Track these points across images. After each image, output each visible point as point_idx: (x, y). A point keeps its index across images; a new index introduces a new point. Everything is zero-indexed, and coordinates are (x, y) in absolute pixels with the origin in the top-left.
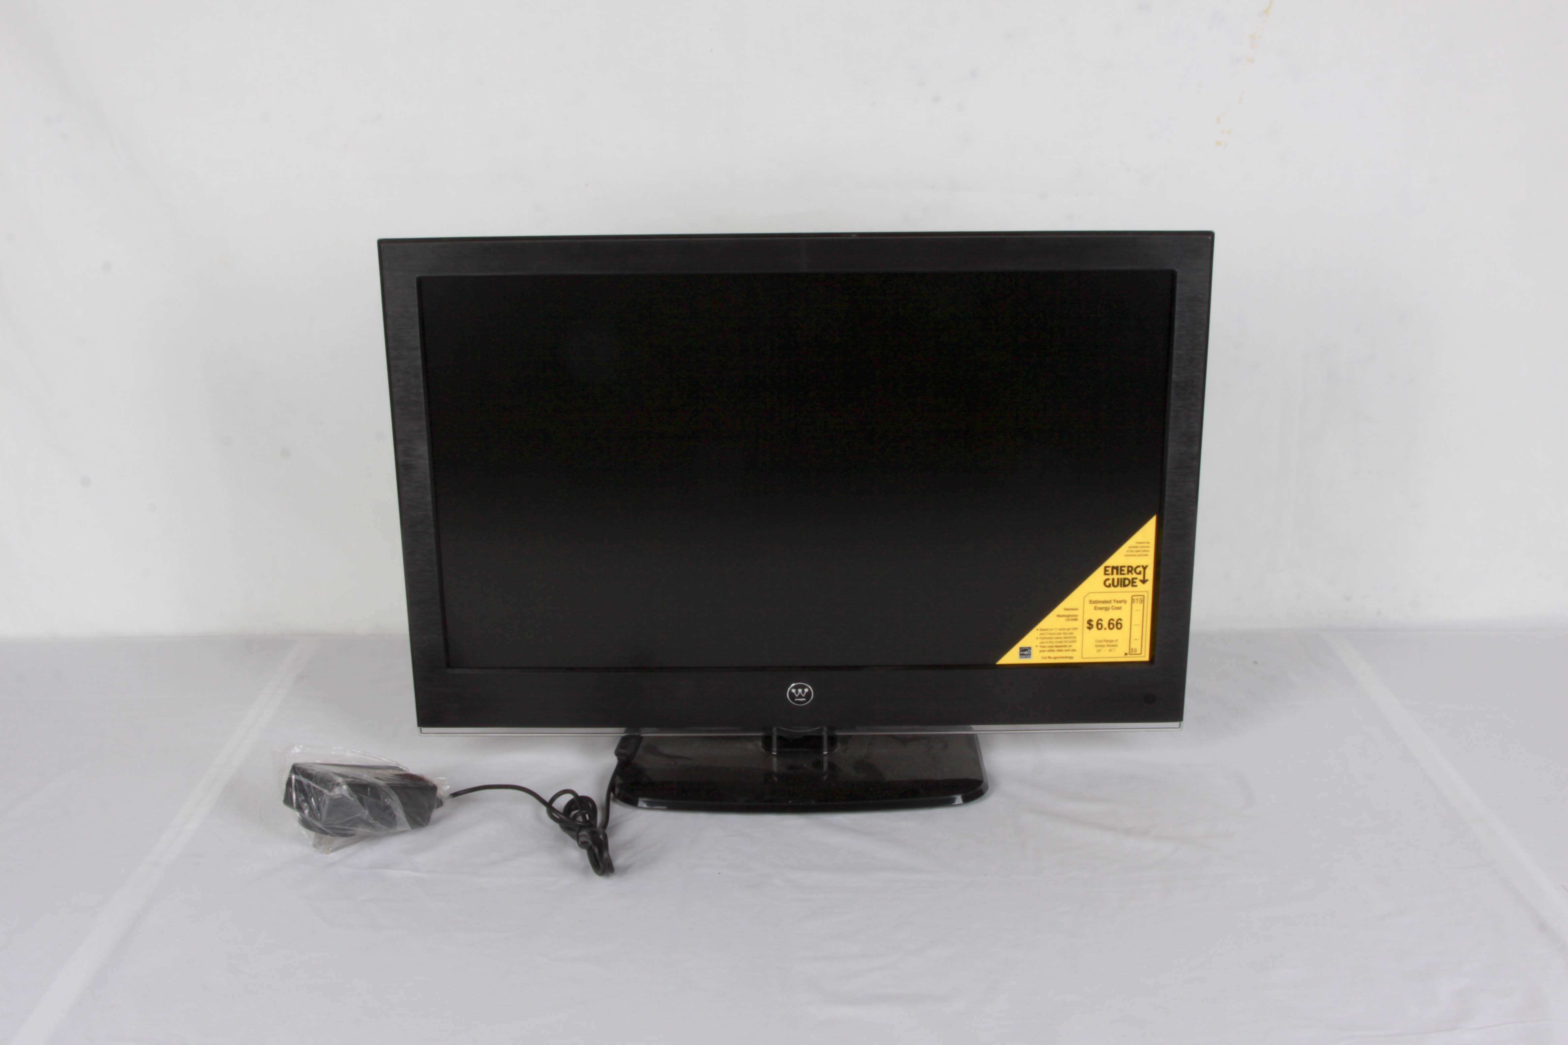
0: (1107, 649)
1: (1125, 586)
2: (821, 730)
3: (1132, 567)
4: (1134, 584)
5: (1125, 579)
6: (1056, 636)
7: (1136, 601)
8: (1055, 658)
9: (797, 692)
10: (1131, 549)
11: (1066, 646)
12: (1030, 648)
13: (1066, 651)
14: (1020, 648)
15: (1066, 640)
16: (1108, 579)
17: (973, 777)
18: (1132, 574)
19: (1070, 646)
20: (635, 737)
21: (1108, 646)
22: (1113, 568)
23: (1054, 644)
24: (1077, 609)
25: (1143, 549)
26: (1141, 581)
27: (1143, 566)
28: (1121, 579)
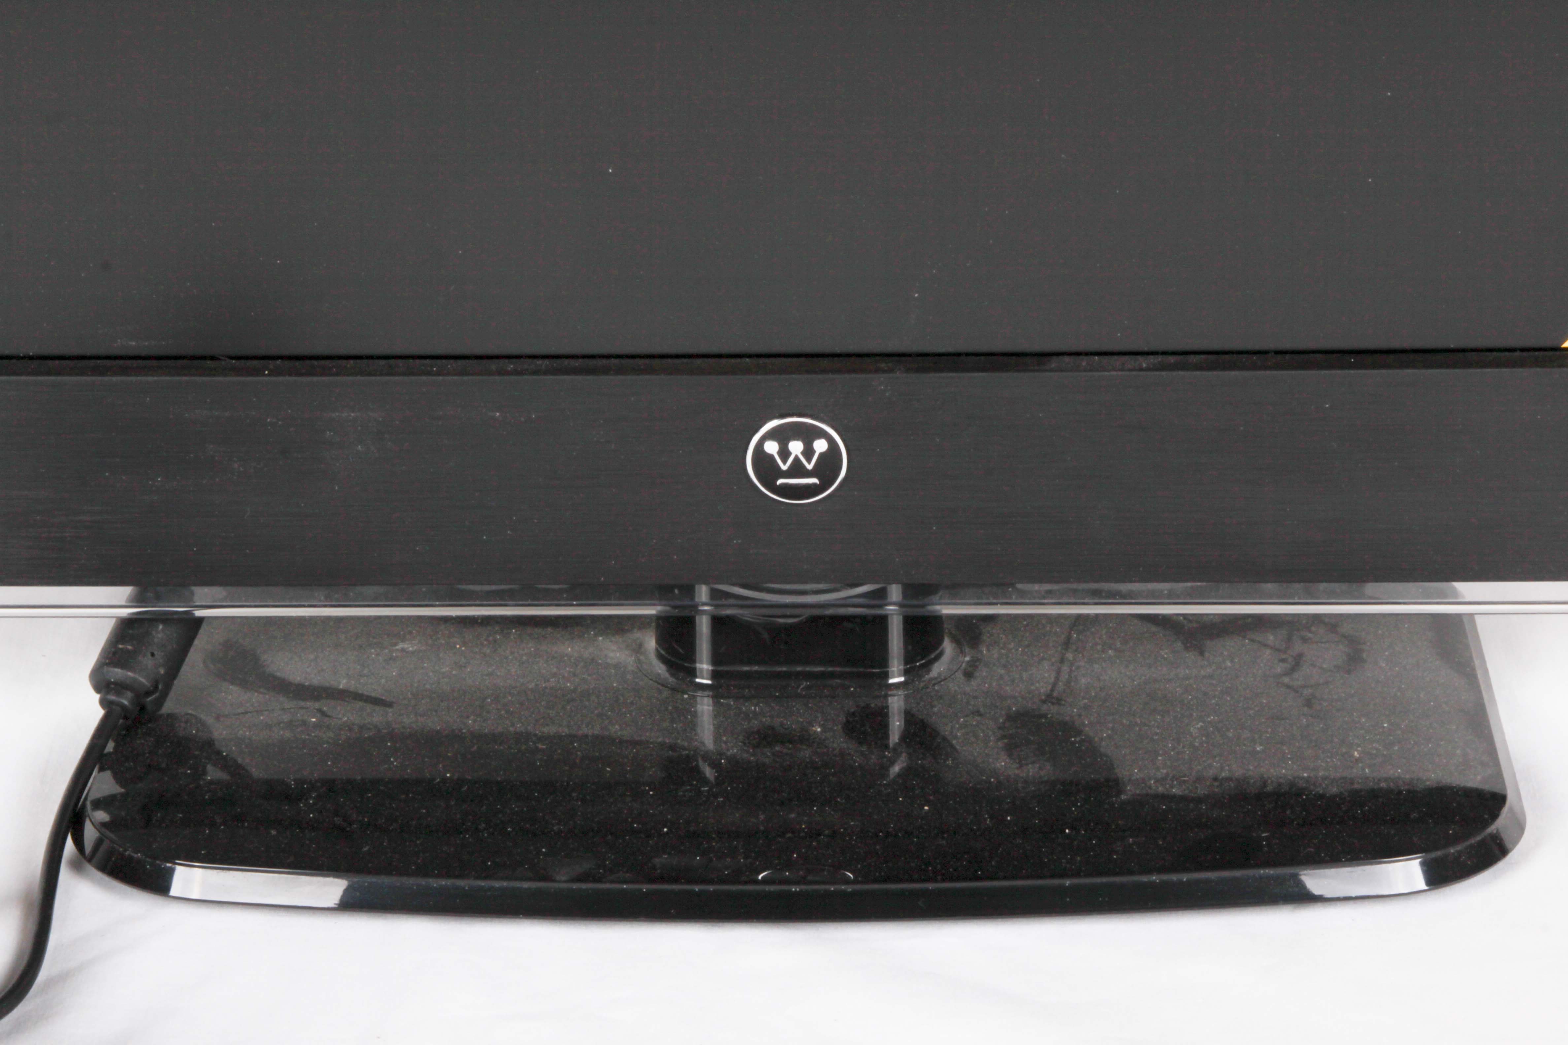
2: (881, 595)
9: (784, 453)
17: (1474, 780)
20: (166, 619)
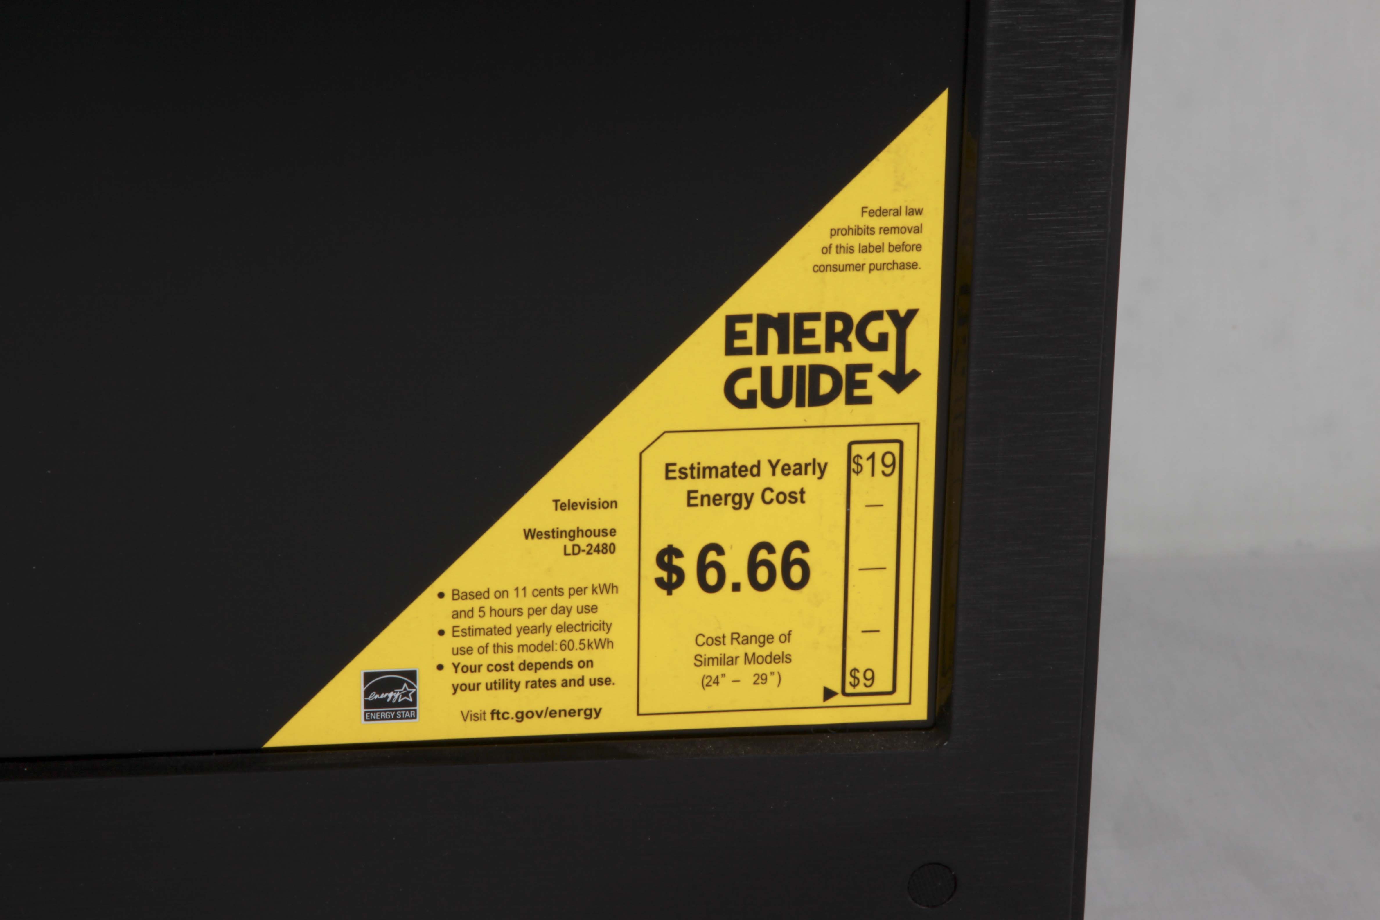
0: (747, 672)
1: (818, 400)
3: (846, 318)
4: (858, 392)
5: (817, 370)
6: (524, 621)
7: (867, 465)
8: (521, 717)
10: (839, 240)
11: (567, 664)
12: (412, 675)
13: (565, 683)
14: (368, 676)
15: (566, 636)
16: (745, 373)
18: (848, 348)
19: (584, 664)
21: (751, 659)
22: (765, 322)
23: (516, 657)
24: (613, 504)
25: (895, 239)
26: (885, 376)
27: (894, 314)
28: (801, 369)
